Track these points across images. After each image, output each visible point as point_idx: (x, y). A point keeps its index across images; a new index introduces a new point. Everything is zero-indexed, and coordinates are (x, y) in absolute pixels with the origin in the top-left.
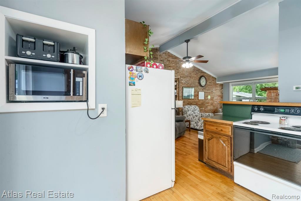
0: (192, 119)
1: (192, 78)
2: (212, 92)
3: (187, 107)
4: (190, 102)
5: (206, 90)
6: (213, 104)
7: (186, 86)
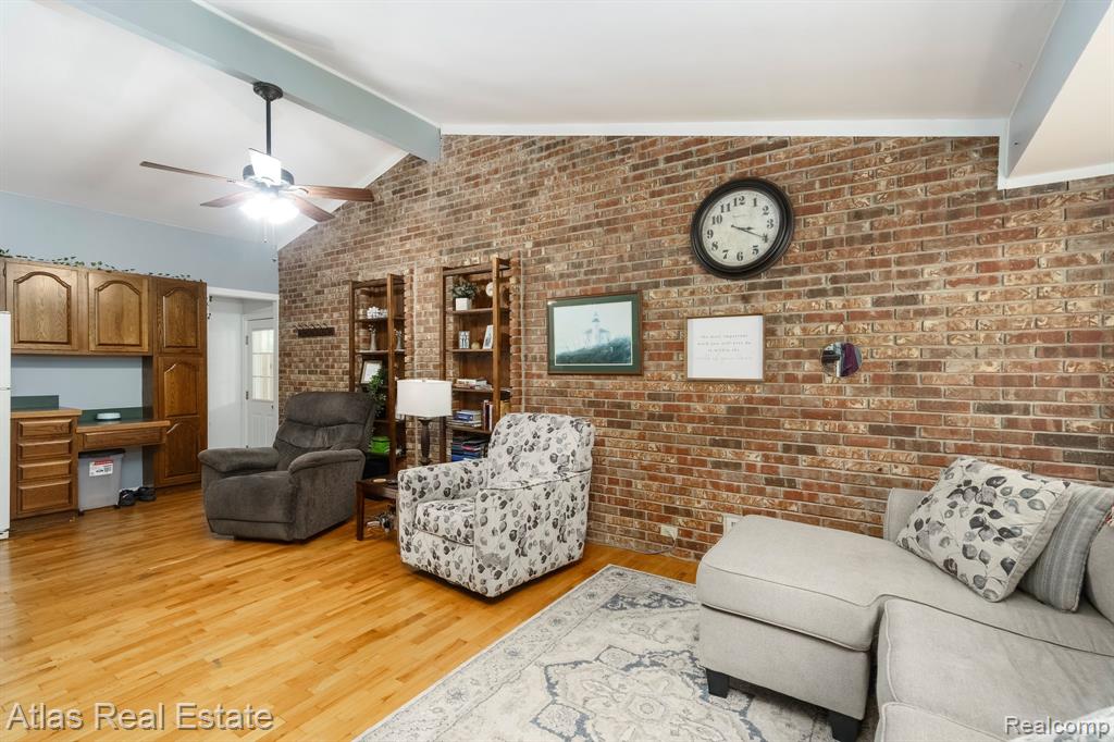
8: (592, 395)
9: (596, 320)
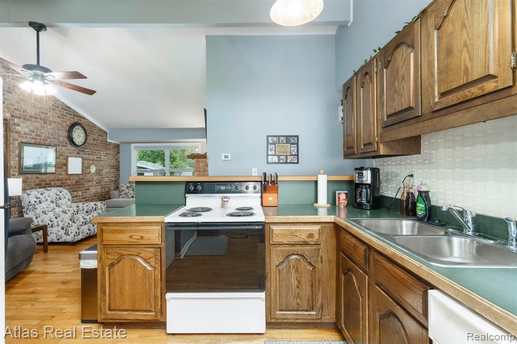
0: (51, 221)
1: (51, 125)
2: (100, 158)
3: (34, 193)
4: (44, 181)
5: (85, 154)
6: (100, 183)
7: (33, 141)
8: (38, 181)
9: (42, 154)
